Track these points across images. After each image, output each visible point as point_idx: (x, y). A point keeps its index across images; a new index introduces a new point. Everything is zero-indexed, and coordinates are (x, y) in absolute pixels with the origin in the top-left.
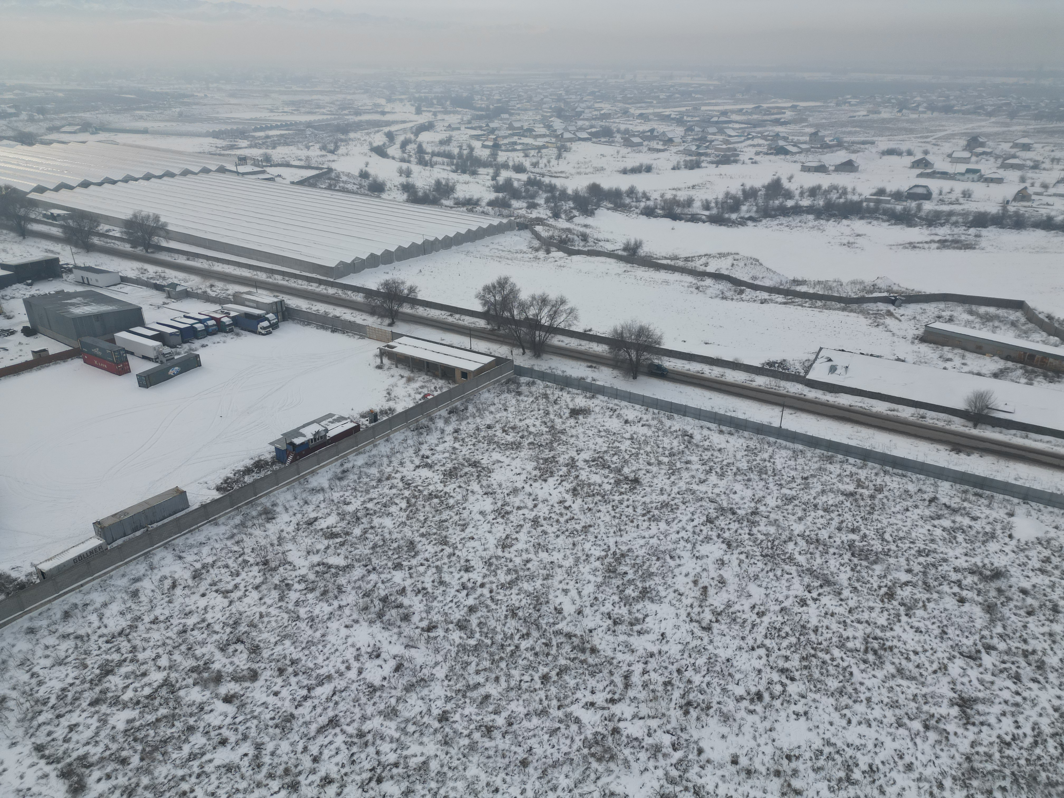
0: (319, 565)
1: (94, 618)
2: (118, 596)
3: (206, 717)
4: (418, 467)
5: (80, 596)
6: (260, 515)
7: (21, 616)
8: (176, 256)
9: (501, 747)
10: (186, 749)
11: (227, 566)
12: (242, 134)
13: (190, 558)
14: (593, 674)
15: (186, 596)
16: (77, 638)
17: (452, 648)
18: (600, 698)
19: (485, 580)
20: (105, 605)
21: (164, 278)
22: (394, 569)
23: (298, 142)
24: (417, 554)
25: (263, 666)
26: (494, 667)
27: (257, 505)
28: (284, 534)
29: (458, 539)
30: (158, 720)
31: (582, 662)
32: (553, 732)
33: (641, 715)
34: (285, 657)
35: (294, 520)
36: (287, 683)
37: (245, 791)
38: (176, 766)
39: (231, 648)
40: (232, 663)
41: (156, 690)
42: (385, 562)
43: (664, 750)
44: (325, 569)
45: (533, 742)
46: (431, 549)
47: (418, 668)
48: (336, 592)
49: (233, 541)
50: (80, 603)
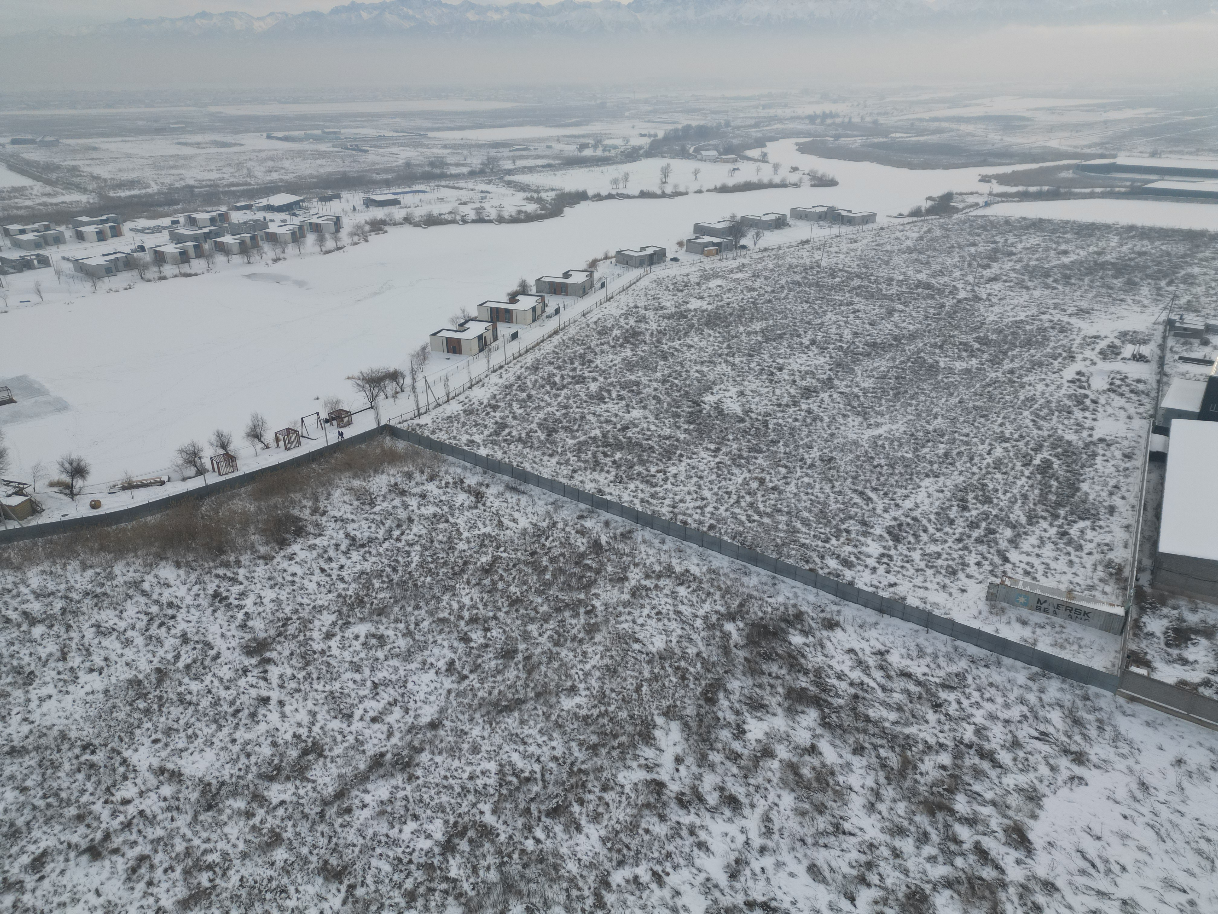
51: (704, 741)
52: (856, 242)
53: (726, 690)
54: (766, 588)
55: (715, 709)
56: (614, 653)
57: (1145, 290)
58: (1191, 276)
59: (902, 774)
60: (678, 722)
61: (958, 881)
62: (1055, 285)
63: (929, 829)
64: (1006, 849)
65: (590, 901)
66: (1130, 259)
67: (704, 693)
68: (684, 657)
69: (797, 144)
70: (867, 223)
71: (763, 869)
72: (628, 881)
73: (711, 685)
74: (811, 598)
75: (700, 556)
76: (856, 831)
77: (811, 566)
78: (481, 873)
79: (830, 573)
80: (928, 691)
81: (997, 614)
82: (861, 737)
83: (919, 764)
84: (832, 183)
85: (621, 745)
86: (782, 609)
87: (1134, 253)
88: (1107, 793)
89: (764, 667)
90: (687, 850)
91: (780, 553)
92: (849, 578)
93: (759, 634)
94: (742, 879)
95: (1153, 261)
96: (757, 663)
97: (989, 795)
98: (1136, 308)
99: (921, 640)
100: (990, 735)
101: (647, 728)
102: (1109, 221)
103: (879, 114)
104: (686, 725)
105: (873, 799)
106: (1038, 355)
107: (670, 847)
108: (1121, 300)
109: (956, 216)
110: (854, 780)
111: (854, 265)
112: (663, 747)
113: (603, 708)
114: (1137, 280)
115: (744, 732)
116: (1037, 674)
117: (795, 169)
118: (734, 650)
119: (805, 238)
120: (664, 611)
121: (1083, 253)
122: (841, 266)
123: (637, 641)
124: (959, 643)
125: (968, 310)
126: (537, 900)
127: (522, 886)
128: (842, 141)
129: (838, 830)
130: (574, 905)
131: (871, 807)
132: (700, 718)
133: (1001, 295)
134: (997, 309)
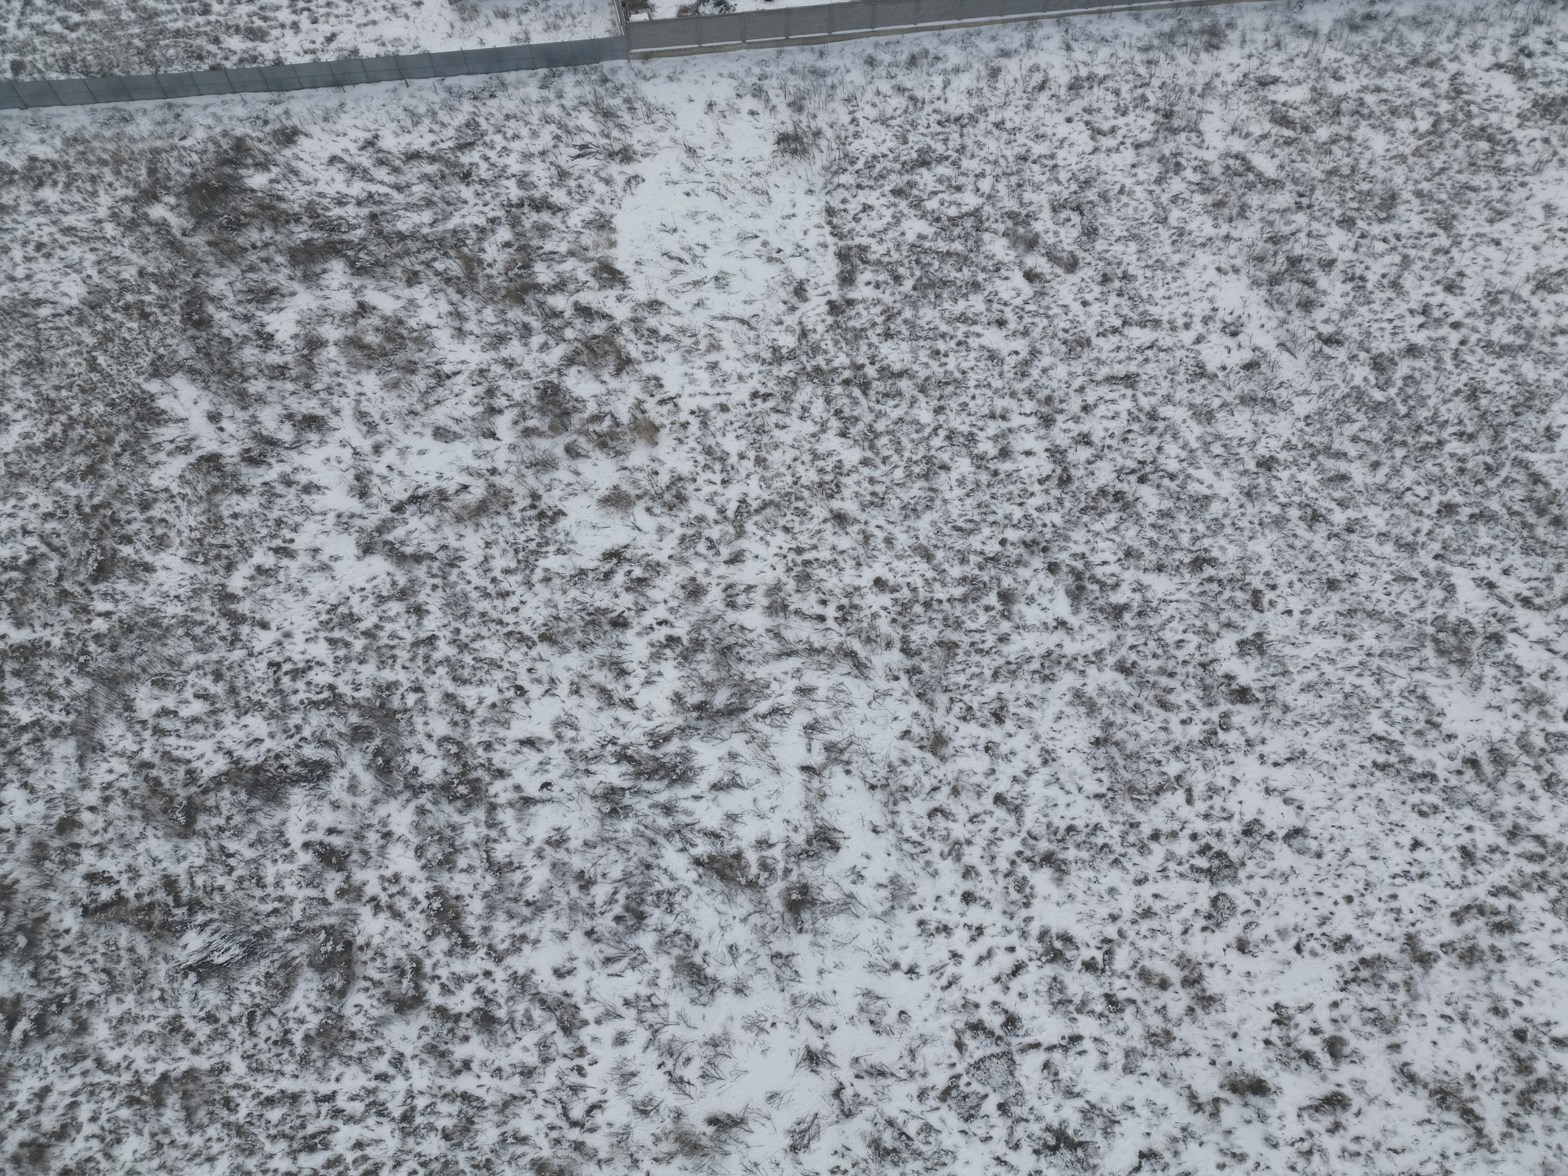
0: (1236, 157)
1: (938, 81)
2: (976, 65)
3: (998, 282)
4: (1499, 66)
5: (936, 41)
6: (1202, 32)
7: (867, 35)
9: (1317, 546)
10: (961, 306)
11: (1117, 93)
13: (1079, 55)
14: (1526, 551)
15: (1049, 110)
16: (912, 98)
17: (1342, 385)
18: (1509, 586)
19: (1468, 321)
20: (957, 70)
22: (1338, 223)
24: (1388, 219)
25: (1089, 259)
26: (1385, 447)
27: (1207, 13)
28: (1217, 82)
29: (1473, 231)
30: (949, 254)
31: (1525, 525)
32: (1402, 578)
33: (1555, 646)
34: (1119, 264)
35: (1245, 66)
36: (1103, 299)
37: (996, 391)
38: (942, 318)
39: (1064, 214)
40: (1056, 233)
41: (962, 217)
42: (1333, 205)
43: (1548, 708)
44: (1241, 169)
45: (1365, 571)
46: (1417, 223)
47: (1277, 382)
48: (1235, 212)
49: (1144, 57)
50: (932, 52)
51: (229, 376)
53: (212, 299)
54: (169, 127)
55: (215, 330)
56: (18, 339)
59: (472, 278)
60: (179, 374)
61: (577, 353)
63: (527, 319)
64: (604, 293)
65: (224, 626)
67: (187, 319)
68: (124, 287)
71: (390, 468)
72: (252, 578)
73: (188, 303)
74: (240, 111)
75: (35, 124)
76: (459, 367)
77: (210, 61)
78: (63, 692)
79: (241, 61)
80: (447, 163)
81: (471, 19)
82: (406, 261)
83: (483, 256)
85: (125, 446)
86: (211, 147)
88: (664, 178)
89: (240, 240)
90: (295, 503)
91: (152, 63)
92: (271, 56)
93: (203, 199)
94: (375, 490)
96: (227, 241)
97: (563, 248)
99: (406, 101)
100: (534, 179)
101: (143, 405)
104: (193, 373)
105: (457, 324)
107: (275, 514)
110: (427, 315)
112: (182, 414)
113: (63, 418)
115: (271, 336)
116: (546, 77)
118: (187, 240)
120: (45, 239)
123: (38, 303)
124: (450, 81)
126: (158, 668)
127: (128, 667)
129: (441, 378)
130: (207, 641)
131: (460, 333)
132: (204, 352)
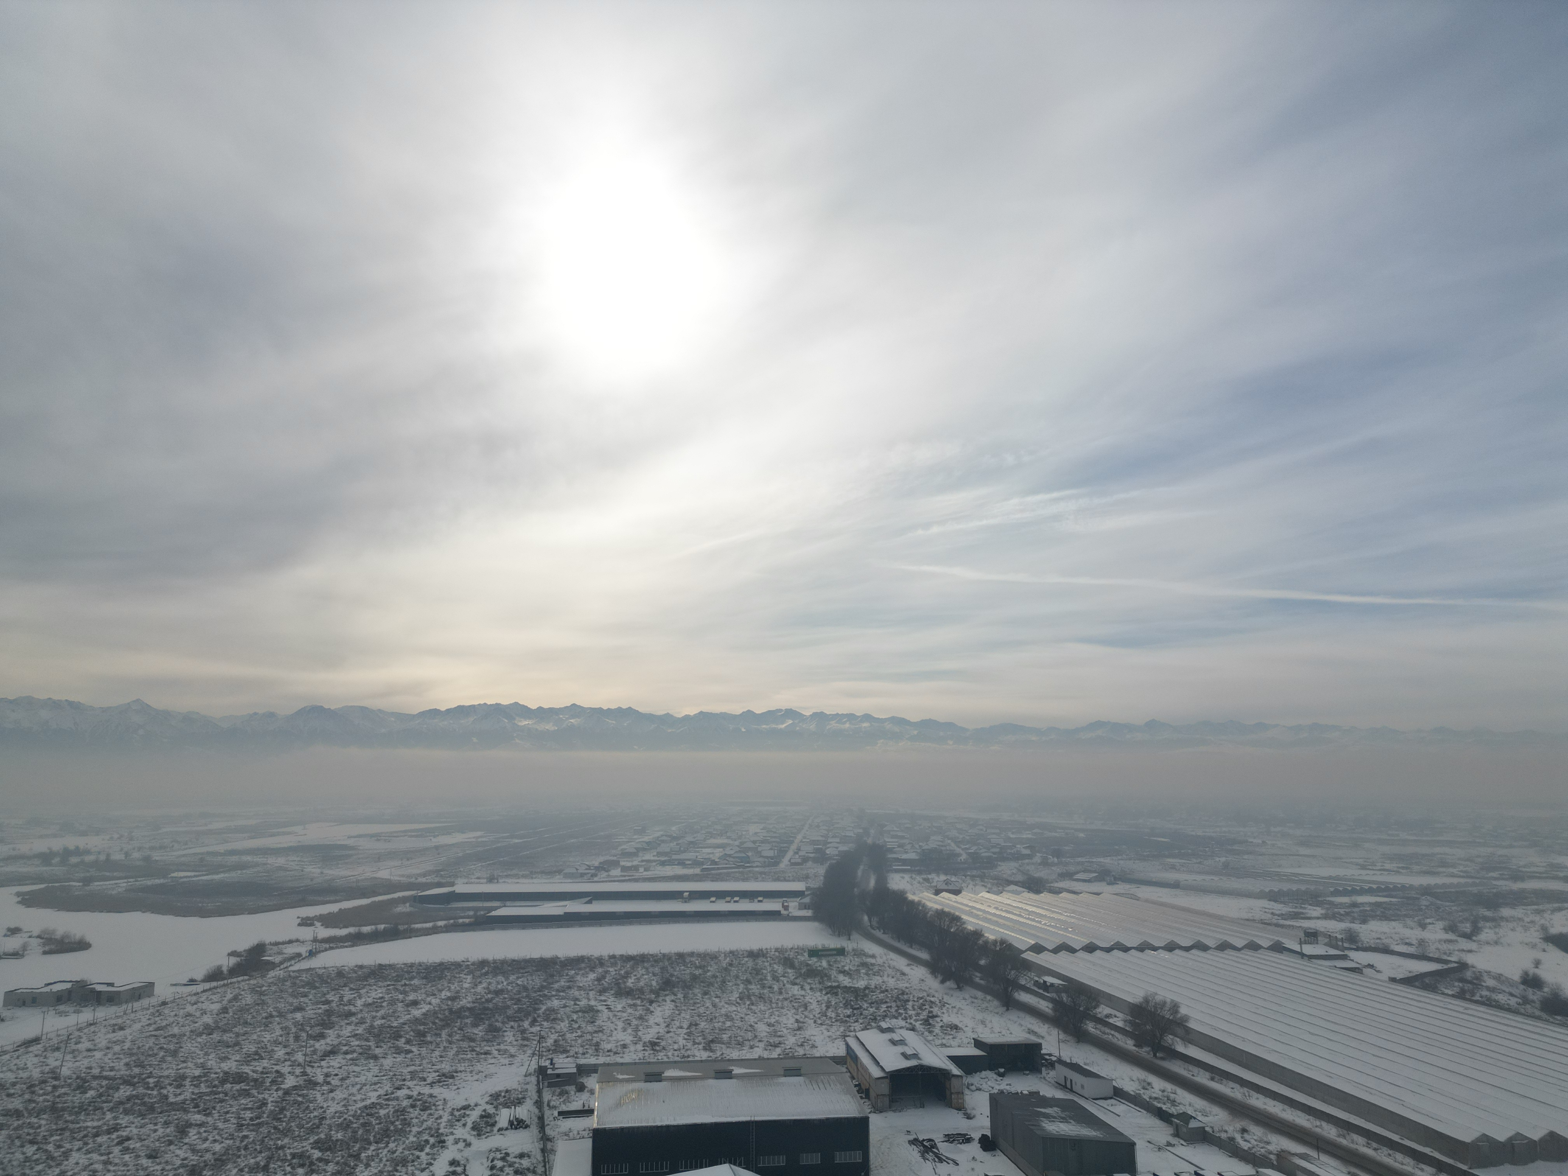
8: (1196, 1070)
12: (1314, 898)
21: (1173, 1103)
23: (1406, 916)
52: (122, 1028)
57: (509, 1036)
58: (552, 1010)
62: (408, 1047)
66: (488, 1001)
69: (18, 894)
70: (139, 998)
84: (82, 945)
87: (490, 992)
95: (512, 999)
98: (503, 1061)
102: (458, 958)
103: (152, 848)
106: (400, 1149)
108: (487, 1053)
109: (272, 974)
111: (120, 1065)
114: (499, 1025)
117: (14, 931)
119: (30, 1034)
121: (436, 1001)
122: (96, 1071)
125: (300, 1104)
128: (96, 885)
133: (342, 1073)
134: (339, 1094)
